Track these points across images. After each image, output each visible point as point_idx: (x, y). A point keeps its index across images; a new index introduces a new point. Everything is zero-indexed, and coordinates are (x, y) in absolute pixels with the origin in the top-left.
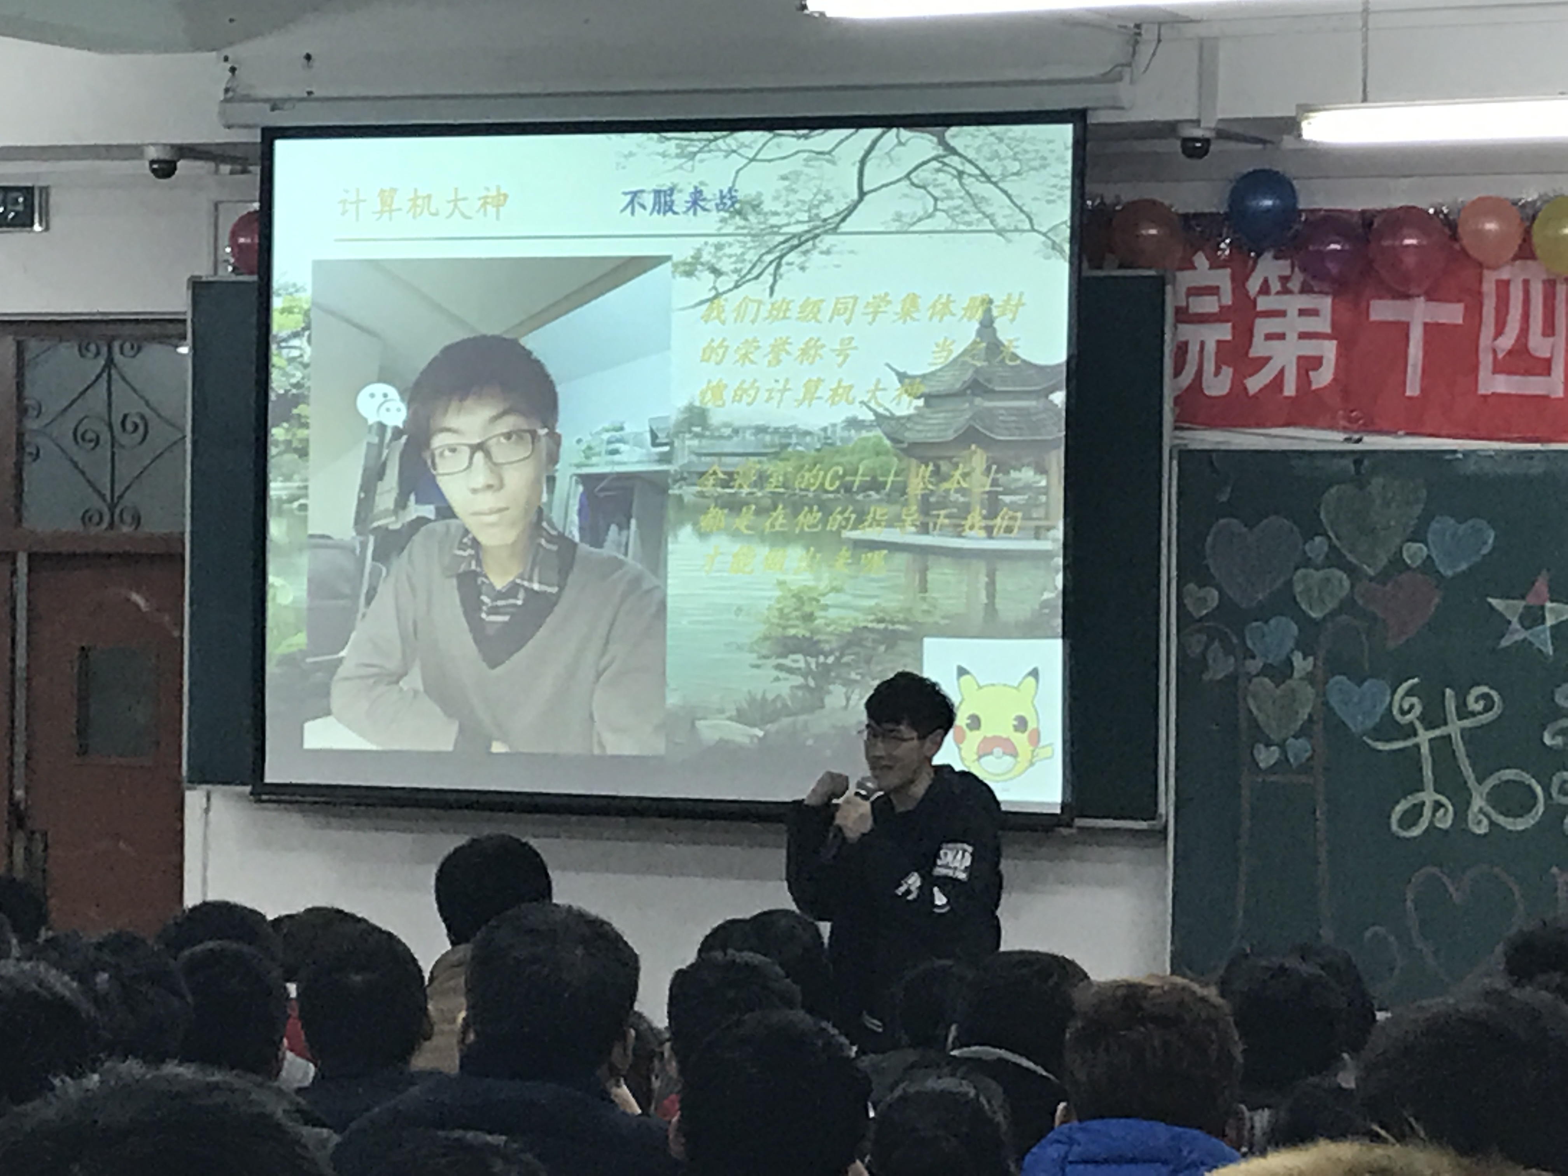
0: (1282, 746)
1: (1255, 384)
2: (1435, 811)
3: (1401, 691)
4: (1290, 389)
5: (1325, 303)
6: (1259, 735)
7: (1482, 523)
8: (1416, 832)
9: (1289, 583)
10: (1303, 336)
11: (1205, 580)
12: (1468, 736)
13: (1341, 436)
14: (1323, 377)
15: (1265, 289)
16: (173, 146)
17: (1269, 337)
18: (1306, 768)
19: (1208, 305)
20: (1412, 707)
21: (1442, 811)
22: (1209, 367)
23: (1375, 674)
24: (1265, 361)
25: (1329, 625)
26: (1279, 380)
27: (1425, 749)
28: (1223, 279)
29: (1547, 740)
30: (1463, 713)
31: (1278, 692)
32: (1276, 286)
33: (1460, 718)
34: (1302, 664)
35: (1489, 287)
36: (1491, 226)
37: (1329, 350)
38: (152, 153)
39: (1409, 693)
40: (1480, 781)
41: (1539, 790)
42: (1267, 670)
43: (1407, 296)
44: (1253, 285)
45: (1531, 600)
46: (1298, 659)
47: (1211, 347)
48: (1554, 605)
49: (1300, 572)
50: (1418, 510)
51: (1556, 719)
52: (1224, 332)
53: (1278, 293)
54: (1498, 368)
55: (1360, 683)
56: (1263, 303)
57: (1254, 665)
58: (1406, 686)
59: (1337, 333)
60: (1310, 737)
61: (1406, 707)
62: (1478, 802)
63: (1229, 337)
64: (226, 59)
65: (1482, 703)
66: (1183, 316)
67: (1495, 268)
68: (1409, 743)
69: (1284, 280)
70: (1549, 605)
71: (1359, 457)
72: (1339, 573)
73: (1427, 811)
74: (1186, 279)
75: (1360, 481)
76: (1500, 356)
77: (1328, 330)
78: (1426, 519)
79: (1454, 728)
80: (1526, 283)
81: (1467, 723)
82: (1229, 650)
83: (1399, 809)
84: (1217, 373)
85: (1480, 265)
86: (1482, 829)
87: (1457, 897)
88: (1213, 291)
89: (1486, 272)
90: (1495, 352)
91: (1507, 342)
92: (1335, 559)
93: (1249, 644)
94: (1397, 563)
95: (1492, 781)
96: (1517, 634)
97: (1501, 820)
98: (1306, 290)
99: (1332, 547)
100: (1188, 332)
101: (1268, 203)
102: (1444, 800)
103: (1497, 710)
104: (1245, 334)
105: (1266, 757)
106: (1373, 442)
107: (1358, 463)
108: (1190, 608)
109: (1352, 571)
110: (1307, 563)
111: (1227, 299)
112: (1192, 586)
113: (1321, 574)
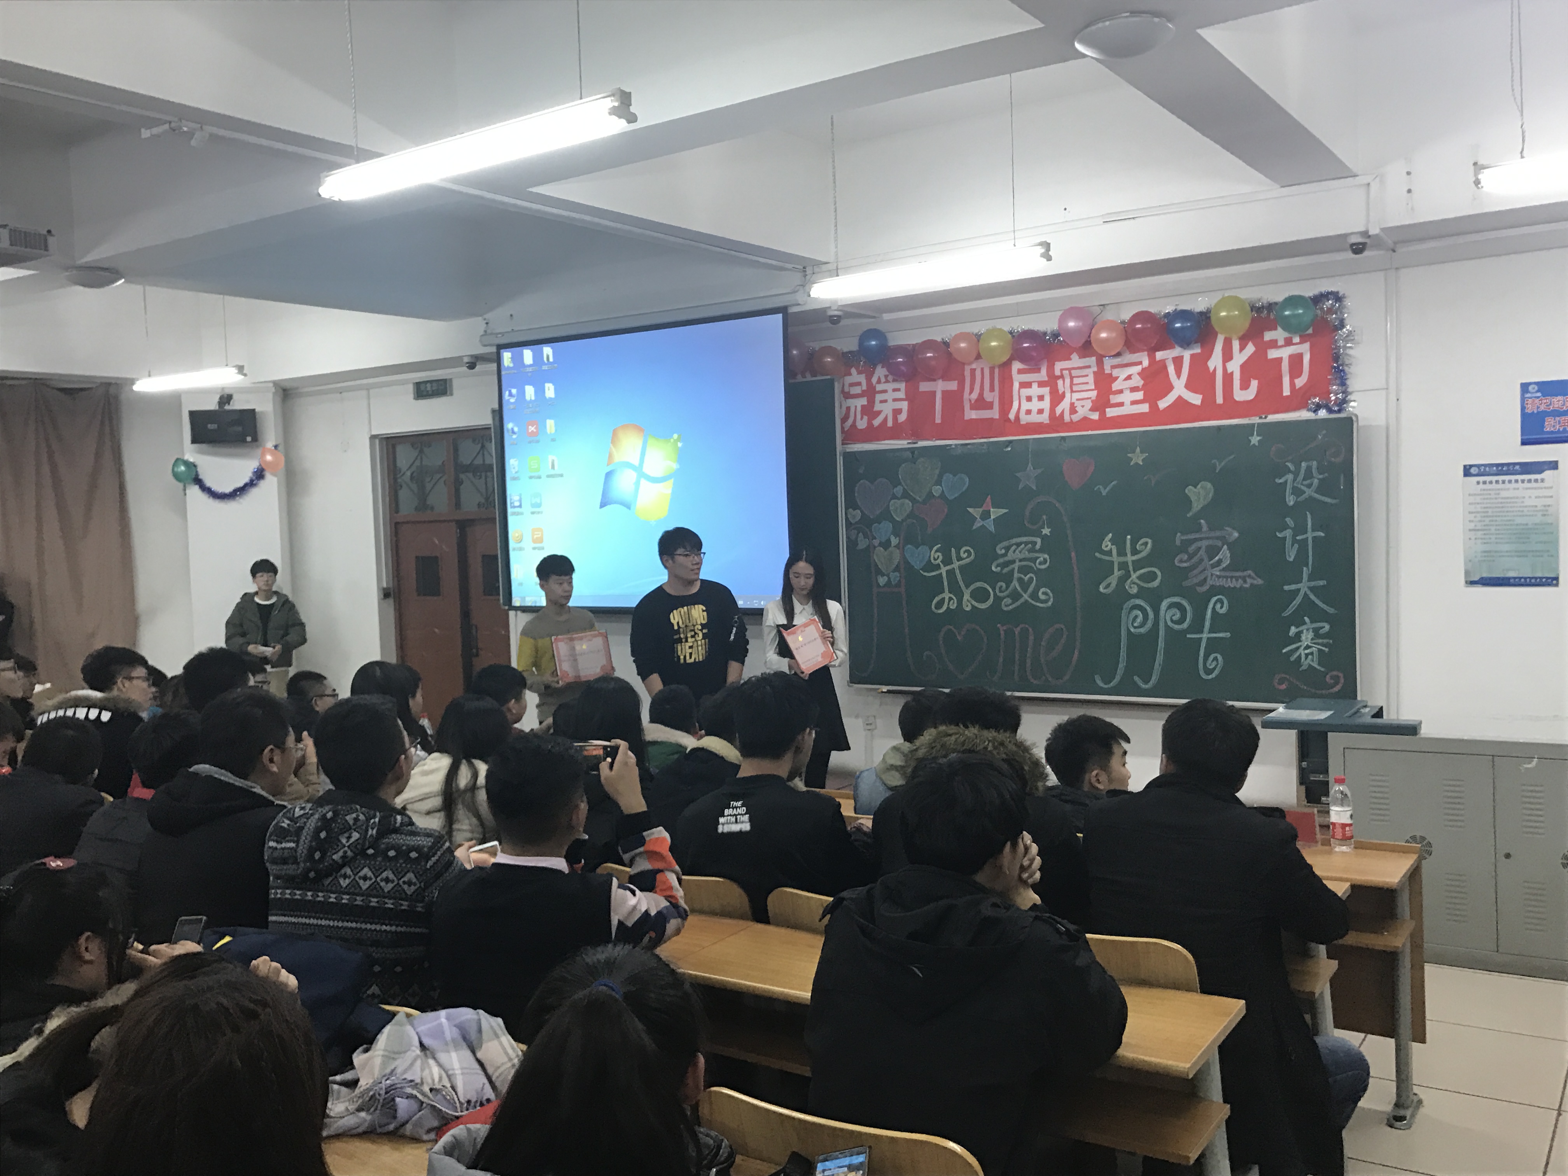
0: (888, 576)
1: (876, 422)
2: (949, 601)
3: (933, 552)
4: (890, 424)
5: (902, 386)
6: (879, 572)
7: (963, 476)
8: (941, 611)
9: (888, 506)
10: (895, 400)
11: (855, 507)
12: (961, 568)
13: (905, 442)
14: (902, 417)
15: (879, 382)
16: (472, 356)
17: (881, 402)
18: (898, 585)
19: (856, 390)
20: (938, 557)
21: (952, 601)
22: (859, 416)
23: (923, 544)
24: (879, 413)
25: (904, 524)
26: (885, 420)
27: (944, 575)
28: (862, 379)
29: (993, 569)
30: (959, 559)
31: (886, 553)
32: (883, 380)
33: (958, 561)
34: (894, 541)
35: (967, 373)
36: (963, 345)
37: (904, 405)
38: (466, 360)
39: (936, 551)
40: (967, 587)
41: (990, 590)
42: (881, 545)
43: (934, 380)
44: (874, 380)
45: (984, 508)
46: (893, 538)
47: (859, 409)
48: (995, 510)
49: (892, 502)
50: (937, 472)
51: (996, 559)
52: (864, 401)
53: (884, 382)
54: (973, 408)
55: (917, 548)
56: (879, 387)
57: (876, 542)
58: (935, 548)
59: (908, 398)
60: (899, 571)
61: (936, 557)
62: (967, 597)
63: (866, 403)
64: (485, 319)
65: (966, 554)
66: (847, 396)
67: (970, 363)
68: (937, 573)
69: (886, 376)
70: (992, 510)
71: (912, 451)
72: (907, 501)
73: (947, 600)
74: (848, 380)
75: (914, 461)
76: (973, 402)
77: (904, 397)
78: (940, 476)
79: (956, 565)
80: (982, 369)
81: (961, 562)
82: (866, 536)
83: (935, 602)
84: (862, 418)
85: (964, 364)
86: (968, 609)
87: (959, 638)
88: (859, 384)
89: (966, 367)
90: (970, 401)
91: (974, 396)
92: (906, 495)
93: (874, 533)
94: (930, 495)
95: (972, 587)
96: (978, 524)
97: (976, 604)
98: (894, 381)
99: (904, 489)
100: (852, 402)
101: (874, 343)
102: (952, 596)
103: (972, 557)
104: (871, 402)
105: (882, 581)
106: (922, 444)
107: (913, 453)
108: (850, 520)
109: (913, 500)
110: (894, 497)
111: (864, 388)
112: (851, 510)
113: (899, 502)
